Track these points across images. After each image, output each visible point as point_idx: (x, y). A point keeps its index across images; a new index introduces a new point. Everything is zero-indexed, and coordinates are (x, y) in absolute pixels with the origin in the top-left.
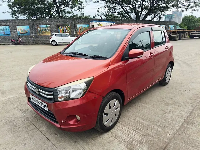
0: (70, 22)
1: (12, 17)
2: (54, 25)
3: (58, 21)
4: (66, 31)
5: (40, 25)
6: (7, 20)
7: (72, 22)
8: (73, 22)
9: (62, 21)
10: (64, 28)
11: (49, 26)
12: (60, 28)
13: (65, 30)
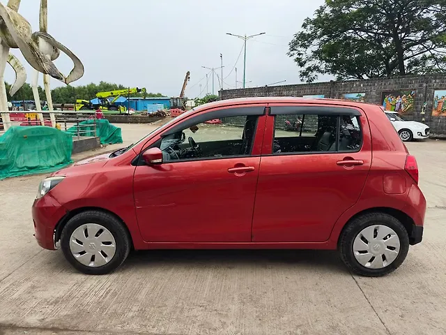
0: (416, 85)
1: (302, 80)
2: (374, 93)
3: (385, 84)
4: (400, 106)
5: (344, 93)
6: (291, 85)
7: (421, 86)
8: (425, 85)
9: (396, 83)
10: (399, 100)
11: (363, 95)
12: (388, 99)
13: (399, 104)
